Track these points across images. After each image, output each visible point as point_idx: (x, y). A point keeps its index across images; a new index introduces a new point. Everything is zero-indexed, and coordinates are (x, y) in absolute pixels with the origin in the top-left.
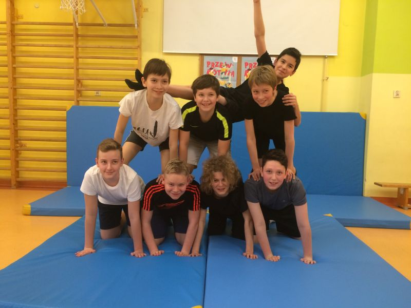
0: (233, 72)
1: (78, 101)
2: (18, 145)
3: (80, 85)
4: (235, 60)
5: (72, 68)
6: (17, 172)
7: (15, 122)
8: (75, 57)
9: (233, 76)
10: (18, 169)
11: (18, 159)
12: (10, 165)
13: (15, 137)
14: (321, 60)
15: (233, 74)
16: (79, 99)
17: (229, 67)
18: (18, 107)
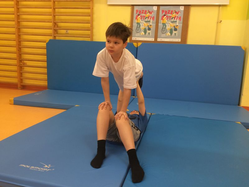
0: (154, 17)
1: (55, 37)
2: (22, 63)
3: (56, 26)
4: (155, 8)
5: (51, 15)
6: (22, 80)
7: (19, 49)
8: (52, 8)
9: (154, 20)
10: (21, 78)
11: (21, 72)
12: (17, 75)
13: (19, 58)
14: (217, 8)
15: (153, 18)
16: (55, 35)
17: (151, 14)
18: (21, 40)
